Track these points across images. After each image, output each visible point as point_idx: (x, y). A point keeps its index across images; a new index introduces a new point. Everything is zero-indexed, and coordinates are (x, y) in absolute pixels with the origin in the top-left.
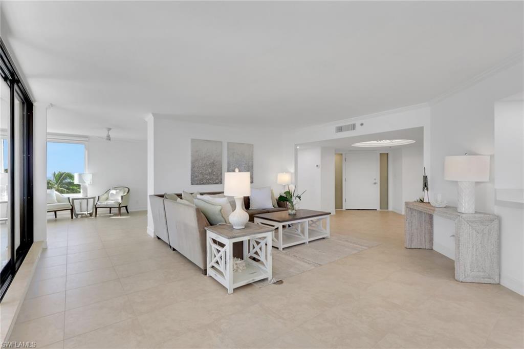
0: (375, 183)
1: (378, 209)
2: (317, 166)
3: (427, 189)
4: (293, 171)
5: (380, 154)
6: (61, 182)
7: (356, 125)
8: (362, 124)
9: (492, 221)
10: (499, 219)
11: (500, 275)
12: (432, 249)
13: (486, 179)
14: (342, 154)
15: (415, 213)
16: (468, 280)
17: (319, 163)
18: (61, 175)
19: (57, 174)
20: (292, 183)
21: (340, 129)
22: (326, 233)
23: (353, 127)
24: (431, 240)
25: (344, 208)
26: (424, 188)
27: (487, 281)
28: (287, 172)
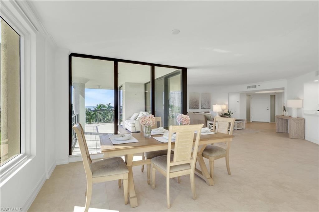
0: (268, 109)
1: (270, 122)
2: (238, 101)
3: (285, 111)
4: (227, 104)
5: (271, 95)
6: (101, 109)
7: (257, 86)
8: (259, 86)
9: (302, 120)
10: (304, 119)
11: (304, 137)
12: (287, 133)
13: (301, 107)
14: (250, 96)
15: (280, 119)
16: (294, 138)
17: (239, 100)
18: (100, 106)
19: (98, 105)
20: (227, 109)
21: (249, 87)
22: (244, 127)
23: (255, 86)
24: (287, 129)
25: (251, 121)
26: (284, 111)
27: (300, 138)
28: (224, 104)
